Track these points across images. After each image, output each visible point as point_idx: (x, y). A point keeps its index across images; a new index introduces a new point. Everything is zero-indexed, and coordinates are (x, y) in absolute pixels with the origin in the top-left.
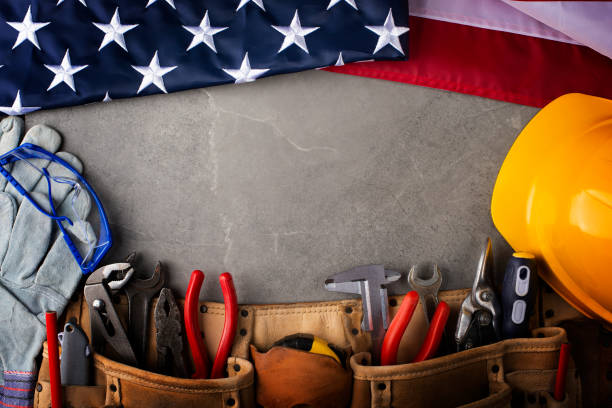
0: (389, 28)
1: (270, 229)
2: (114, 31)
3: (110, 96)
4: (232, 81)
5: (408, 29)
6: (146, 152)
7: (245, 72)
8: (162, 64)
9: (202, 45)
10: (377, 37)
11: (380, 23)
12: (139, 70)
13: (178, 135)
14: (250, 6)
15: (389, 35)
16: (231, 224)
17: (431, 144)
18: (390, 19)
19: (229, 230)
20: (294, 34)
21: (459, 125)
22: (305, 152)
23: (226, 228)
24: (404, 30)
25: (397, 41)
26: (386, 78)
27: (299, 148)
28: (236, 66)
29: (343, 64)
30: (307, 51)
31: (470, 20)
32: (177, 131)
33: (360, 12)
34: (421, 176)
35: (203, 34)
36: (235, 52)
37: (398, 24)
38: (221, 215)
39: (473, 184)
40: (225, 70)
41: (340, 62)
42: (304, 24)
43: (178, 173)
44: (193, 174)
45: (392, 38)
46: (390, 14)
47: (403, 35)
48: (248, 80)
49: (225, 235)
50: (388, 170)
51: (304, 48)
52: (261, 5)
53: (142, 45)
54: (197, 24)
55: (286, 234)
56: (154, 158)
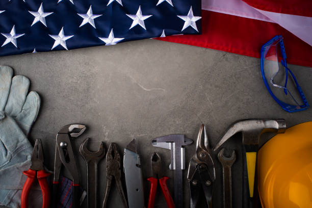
0: (190, 17)
1: (130, 133)
2: (40, 16)
3: (36, 50)
4: (104, 44)
5: (201, 17)
6: (61, 92)
7: (111, 40)
8: (66, 34)
9: (88, 24)
10: (184, 22)
11: (185, 14)
12: (53, 37)
13: (79, 82)
14: (115, 3)
15: (190, 21)
16: (108, 131)
17: (216, 87)
18: (191, 12)
19: (107, 133)
20: (138, 19)
21: (232, 76)
22: (148, 91)
23: (105, 133)
24: (198, 18)
25: (195, 24)
26: (190, 44)
27: (145, 89)
28: (106, 36)
29: (164, 36)
30: (145, 29)
31: (236, 13)
32: (78, 80)
33: (174, 8)
34: (211, 104)
35: (88, 18)
36: (106, 28)
37: (195, 15)
38: (103, 126)
39: (239, 108)
40: (100, 38)
41: (163, 35)
42: (144, 14)
43: (79, 103)
44: (87, 104)
45: (192, 23)
46: (191, 9)
47: (198, 21)
48: (112, 44)
49: (105, 136)
50: (193, 100)
51: (144, 27)
52: (120, 3)
53: (54, 24)
54: (85, 13)
55: (138, 135)
56: (66, 95)
